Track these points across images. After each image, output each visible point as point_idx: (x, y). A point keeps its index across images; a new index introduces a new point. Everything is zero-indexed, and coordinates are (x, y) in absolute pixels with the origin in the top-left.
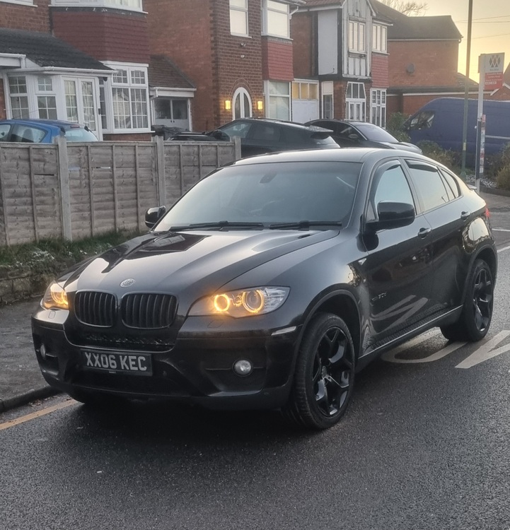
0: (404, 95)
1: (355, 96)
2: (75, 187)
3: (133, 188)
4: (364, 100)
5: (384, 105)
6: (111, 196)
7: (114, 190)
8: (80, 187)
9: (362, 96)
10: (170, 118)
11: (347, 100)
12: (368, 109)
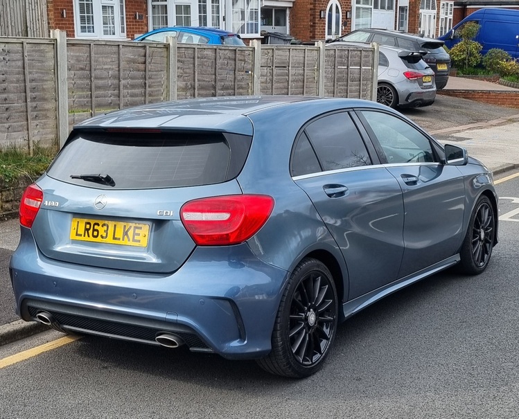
0: (468, 7)
1: (428, 7)
2: (262, 83)
3: (301, 84)
4: (435, 11)
5: (451, 17)
6: (286, 90)
7: (288, 85)
8: (266, 82)
9: (433, 8)
10: (272, 25)
11: (421, 11)
12: (438, 19)
